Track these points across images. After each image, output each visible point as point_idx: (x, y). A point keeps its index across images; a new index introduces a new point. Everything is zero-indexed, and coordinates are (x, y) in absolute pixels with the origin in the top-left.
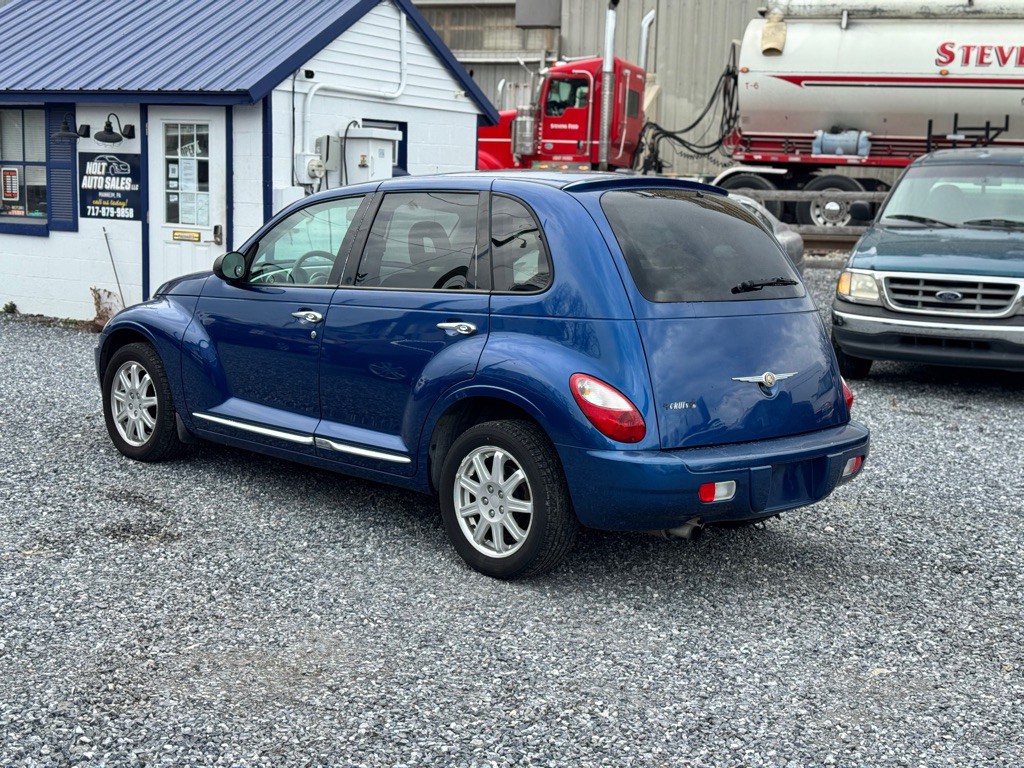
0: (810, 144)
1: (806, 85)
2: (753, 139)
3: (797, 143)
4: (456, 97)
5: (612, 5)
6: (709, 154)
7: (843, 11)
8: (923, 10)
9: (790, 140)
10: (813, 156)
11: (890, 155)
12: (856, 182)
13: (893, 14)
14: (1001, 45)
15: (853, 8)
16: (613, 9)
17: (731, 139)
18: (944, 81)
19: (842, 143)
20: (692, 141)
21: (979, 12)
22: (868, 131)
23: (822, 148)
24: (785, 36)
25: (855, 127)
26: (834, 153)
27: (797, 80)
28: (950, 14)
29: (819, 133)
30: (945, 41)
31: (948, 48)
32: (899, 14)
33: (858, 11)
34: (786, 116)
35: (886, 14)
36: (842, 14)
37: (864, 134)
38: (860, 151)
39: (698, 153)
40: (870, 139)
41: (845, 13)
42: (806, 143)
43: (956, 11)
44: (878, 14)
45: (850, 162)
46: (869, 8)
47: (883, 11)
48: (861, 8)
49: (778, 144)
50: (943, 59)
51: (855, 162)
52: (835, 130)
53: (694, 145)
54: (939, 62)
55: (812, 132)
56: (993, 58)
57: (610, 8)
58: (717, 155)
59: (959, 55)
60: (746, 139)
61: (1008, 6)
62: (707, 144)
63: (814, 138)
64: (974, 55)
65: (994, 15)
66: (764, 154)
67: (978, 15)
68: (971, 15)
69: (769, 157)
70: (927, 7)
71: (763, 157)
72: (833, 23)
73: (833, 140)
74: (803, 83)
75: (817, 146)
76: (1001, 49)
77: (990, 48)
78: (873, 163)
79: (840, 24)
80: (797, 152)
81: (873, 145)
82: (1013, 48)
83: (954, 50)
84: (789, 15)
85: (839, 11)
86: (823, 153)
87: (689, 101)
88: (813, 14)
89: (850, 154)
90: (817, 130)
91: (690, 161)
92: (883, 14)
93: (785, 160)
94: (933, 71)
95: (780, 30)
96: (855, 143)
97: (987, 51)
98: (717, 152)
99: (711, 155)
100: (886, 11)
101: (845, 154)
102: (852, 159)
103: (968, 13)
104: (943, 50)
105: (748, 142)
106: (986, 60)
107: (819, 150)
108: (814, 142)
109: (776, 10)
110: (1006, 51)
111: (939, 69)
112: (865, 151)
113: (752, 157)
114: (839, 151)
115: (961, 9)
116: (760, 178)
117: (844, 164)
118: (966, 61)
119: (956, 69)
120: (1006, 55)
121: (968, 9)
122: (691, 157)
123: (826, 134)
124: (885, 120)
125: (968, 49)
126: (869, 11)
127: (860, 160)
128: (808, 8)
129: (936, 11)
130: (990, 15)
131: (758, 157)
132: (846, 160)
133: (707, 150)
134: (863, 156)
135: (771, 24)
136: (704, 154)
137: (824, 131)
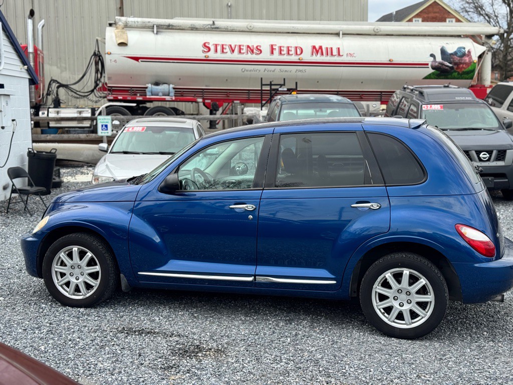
0: (145, 91)
1: (142, 61)
2: (113, 88)
3: (136, 90)
4: (21, 69)
5: (30, 17)
6: (87, 96)
7: (154, 25)
8: (192, 26)
9: (133, 89)
10: (148, 97)
11: (182, 96)
12: (170, 109)
13: (178, 28)
14: (230, 44)
15: (159, 24)
16: (31, 19)
17: (102, 88)
18: (207, 60)
19: (162, 90)
20: (77, 89)
21: (218, 28)
22: (173, 84)
23: (152, 93)
24: (127, 36)
25: (166, 82)
26: (158, 95)
27: (137, 59)
28: (204, 28)
29: (149, 86)
30: (205, 42)
31: (207, 45)
32: (181, 28)
33: (161, 25)
34: (131, 77)
35: (175, 28)
36: (153, 27)
37: (171, 86)
38: (171, 94)
39: (81, 96)
40: (174, 88)
41: (155, 26)
42: (143, 91)
43: (207, 27)
44: (171, 27)
45: (167, 99)
46: (167, 24)
47: (173, 26)
48: (163, 24)
49: (127, 91)
50: (206, 50)
51: (170, 99)
52: (157, 84)
53: (79, 92)
54: (204, 52)
55: (145, 85)
56: (227, 50)
57: (29, 18)
58: (92, 97)
59: (212, 48)
60: (110, 88)
61: (230, 26)
62: (86, 91)
63: (147, 88)
64: (219, 48)
65: (224, 30)
66: (123, 96)
67: (217, 30)
68: (214, 30)
69: (126, 98)
70: (194, 25)
71: (123, 98)
72: (150, 31)
73: (157, 89)
74: (140, 60)
75: (149, 92)
76: (230, 46)
77: (226, 45)
78: (178, 100)
79: (153, 31)
80: (138, 95)
81: (176, 91)
82: (236, 45)
83: (210, 46)
84: (126, 26)
85: (152, 25)
86: (152, 95)
87: (58, 67)
88: (139, 26)
89: (166, 95)
90: (148, 84)
91: (78, 100)
92: (173, 27)
93: (135, 99)
94: (201, 56)
95: (124, 33)
96: (168, 90)
97: (224, 47)
98: (91, 95)
99: (88, 97)
100: (175, 26)
101: (163, 95)
102: (168, 98)
103: (213, 28)
104: (205, 45)
105: (111, 90)
106: (225, 51)
107: (150, 94)
108: (147, 90)
109: (120, 23)
110: (233, 47)
111: (205, 55)
112: (172, 94)
113: (117, 98)
114: (160, 94)
115: (209, 26)
116: (123, 108)
117: (164, 100)
118: (216, 51)
119: (212, 55)
120: (233, 49)
121: (213, 27)
122: (78, 98)
123: (153, 86)
124: (180, 79)
125: (216, 45)
126: (166, 26)
127: (172, 99)
128: (136, 23)
129: (198, 27)
130: (222, 30)
131: (120, 98)
132: (165, 99)
133: (86, 94)
134: (172, 96)
135: (119, 30)
136: (85, 96)
137: (152, 84)
